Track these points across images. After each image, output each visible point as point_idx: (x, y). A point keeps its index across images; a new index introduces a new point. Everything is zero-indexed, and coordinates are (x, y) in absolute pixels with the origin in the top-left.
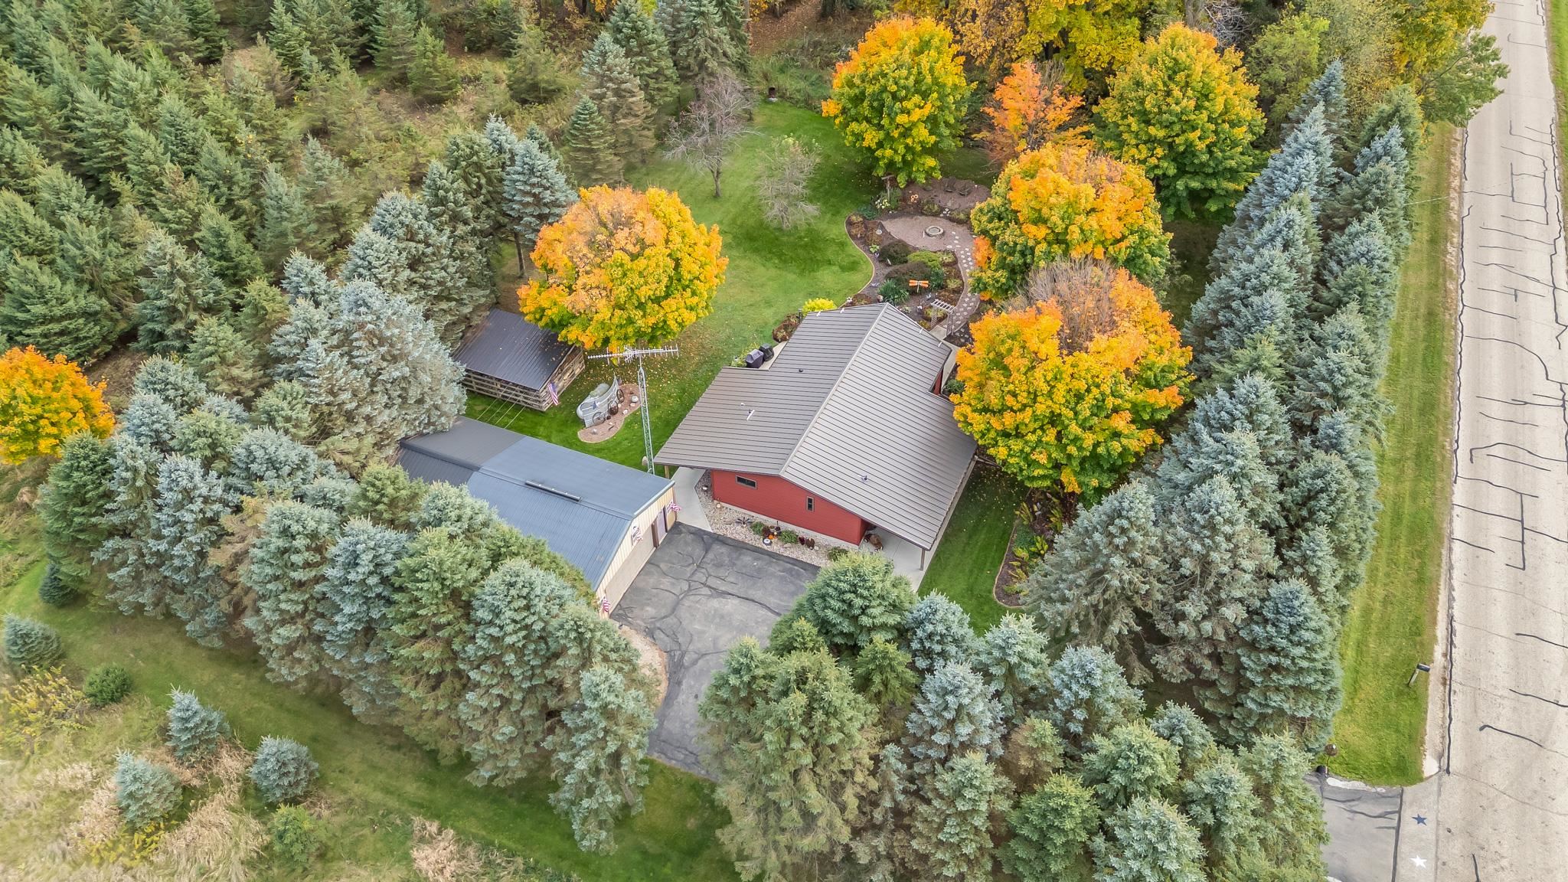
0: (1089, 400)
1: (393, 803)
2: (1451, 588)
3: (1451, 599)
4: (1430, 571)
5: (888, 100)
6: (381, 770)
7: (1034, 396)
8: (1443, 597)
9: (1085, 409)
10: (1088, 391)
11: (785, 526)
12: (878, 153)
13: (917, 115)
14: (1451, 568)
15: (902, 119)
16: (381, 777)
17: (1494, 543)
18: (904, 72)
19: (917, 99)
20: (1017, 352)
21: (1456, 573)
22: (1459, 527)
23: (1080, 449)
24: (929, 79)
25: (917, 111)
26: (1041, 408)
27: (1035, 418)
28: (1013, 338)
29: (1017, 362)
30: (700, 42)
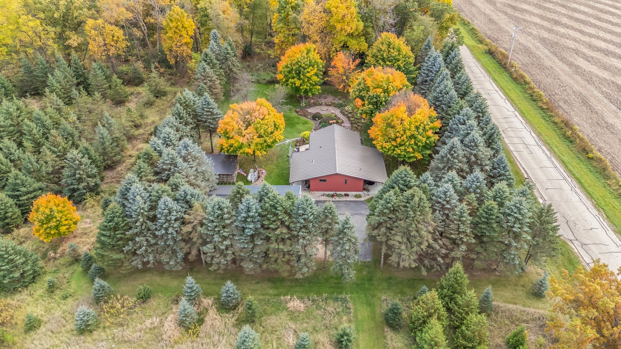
0: (421, 128)
1: (268, 297)
2: (519, 162)
3: (521, 164)
4: (512, 160)
5: (302, 70)
6: (257, 290)
7: (405, 131)
8: (518, 164)
9: (421, 130)
10: (420, 125)
11: (338, 193)
12: (301, 87)
13: (312, 73)
14: (516, 158)
15: (308, 75)
16: (258, 292)
17: (522, 150)
18: (306, 60)
19: (311, 68)
20: (395, 120)
21: (518, 158)
22: (512, 148)
23: (422, 143)
24: (313, 61)
25: (311, 72)
26: (408, 133)
27: (407, 137)
28: (392, 116)
29: (396, 122)
30: (229, 63)
